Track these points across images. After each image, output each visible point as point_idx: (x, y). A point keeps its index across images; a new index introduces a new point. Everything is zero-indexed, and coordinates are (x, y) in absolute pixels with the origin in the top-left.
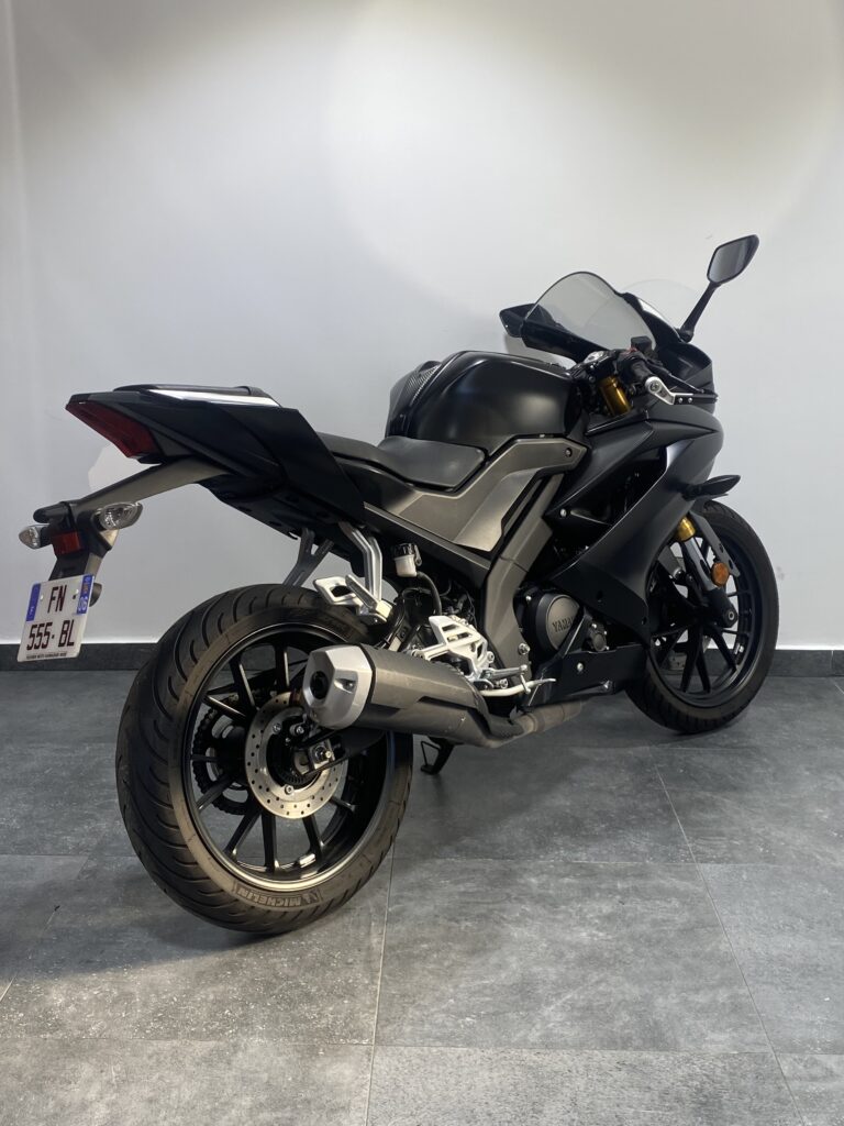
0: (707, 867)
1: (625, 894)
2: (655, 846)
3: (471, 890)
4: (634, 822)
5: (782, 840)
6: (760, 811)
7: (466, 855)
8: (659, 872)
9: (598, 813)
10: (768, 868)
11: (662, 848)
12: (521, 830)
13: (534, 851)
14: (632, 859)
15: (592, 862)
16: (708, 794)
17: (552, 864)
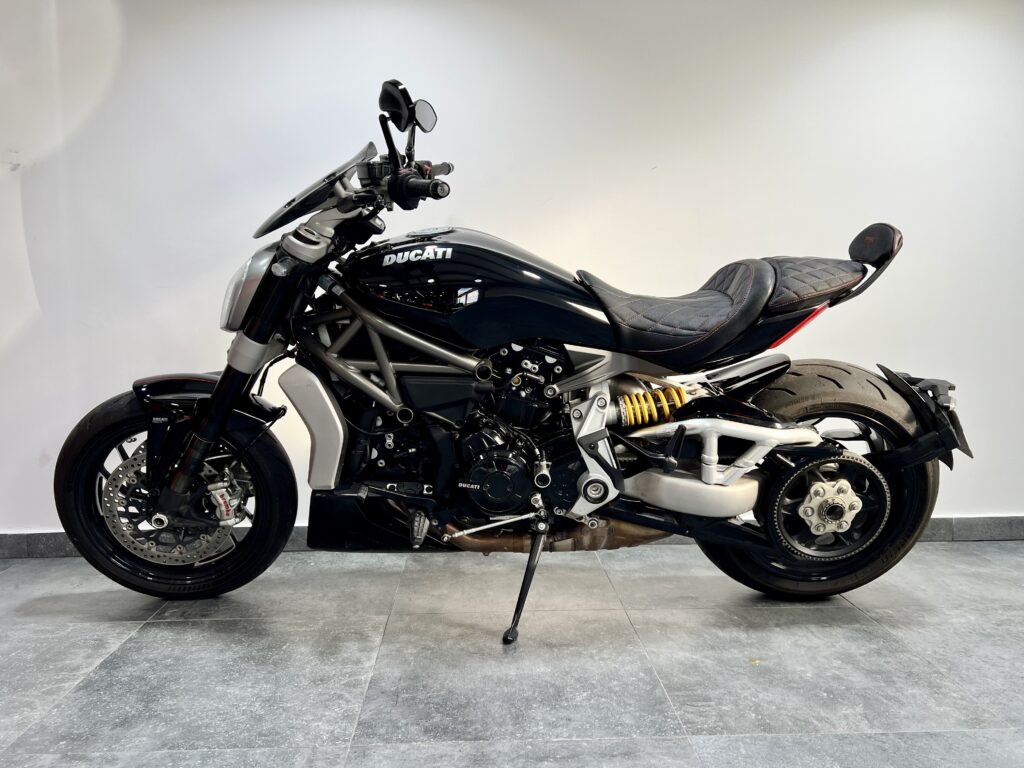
0: (699, 739)
2: (640, 716)
4: (617, 689)
5: (770, 703)
6: (741, 671)
7: (435, 737)
8: (649, 749)
9: (578, 680)
10: (766, 738)
11: (649, 718)
12: (498, 703)
13: (510, 728)
14: (616, 734)
15: (574, 739)
16: (687, 654)
17: (531, 744)
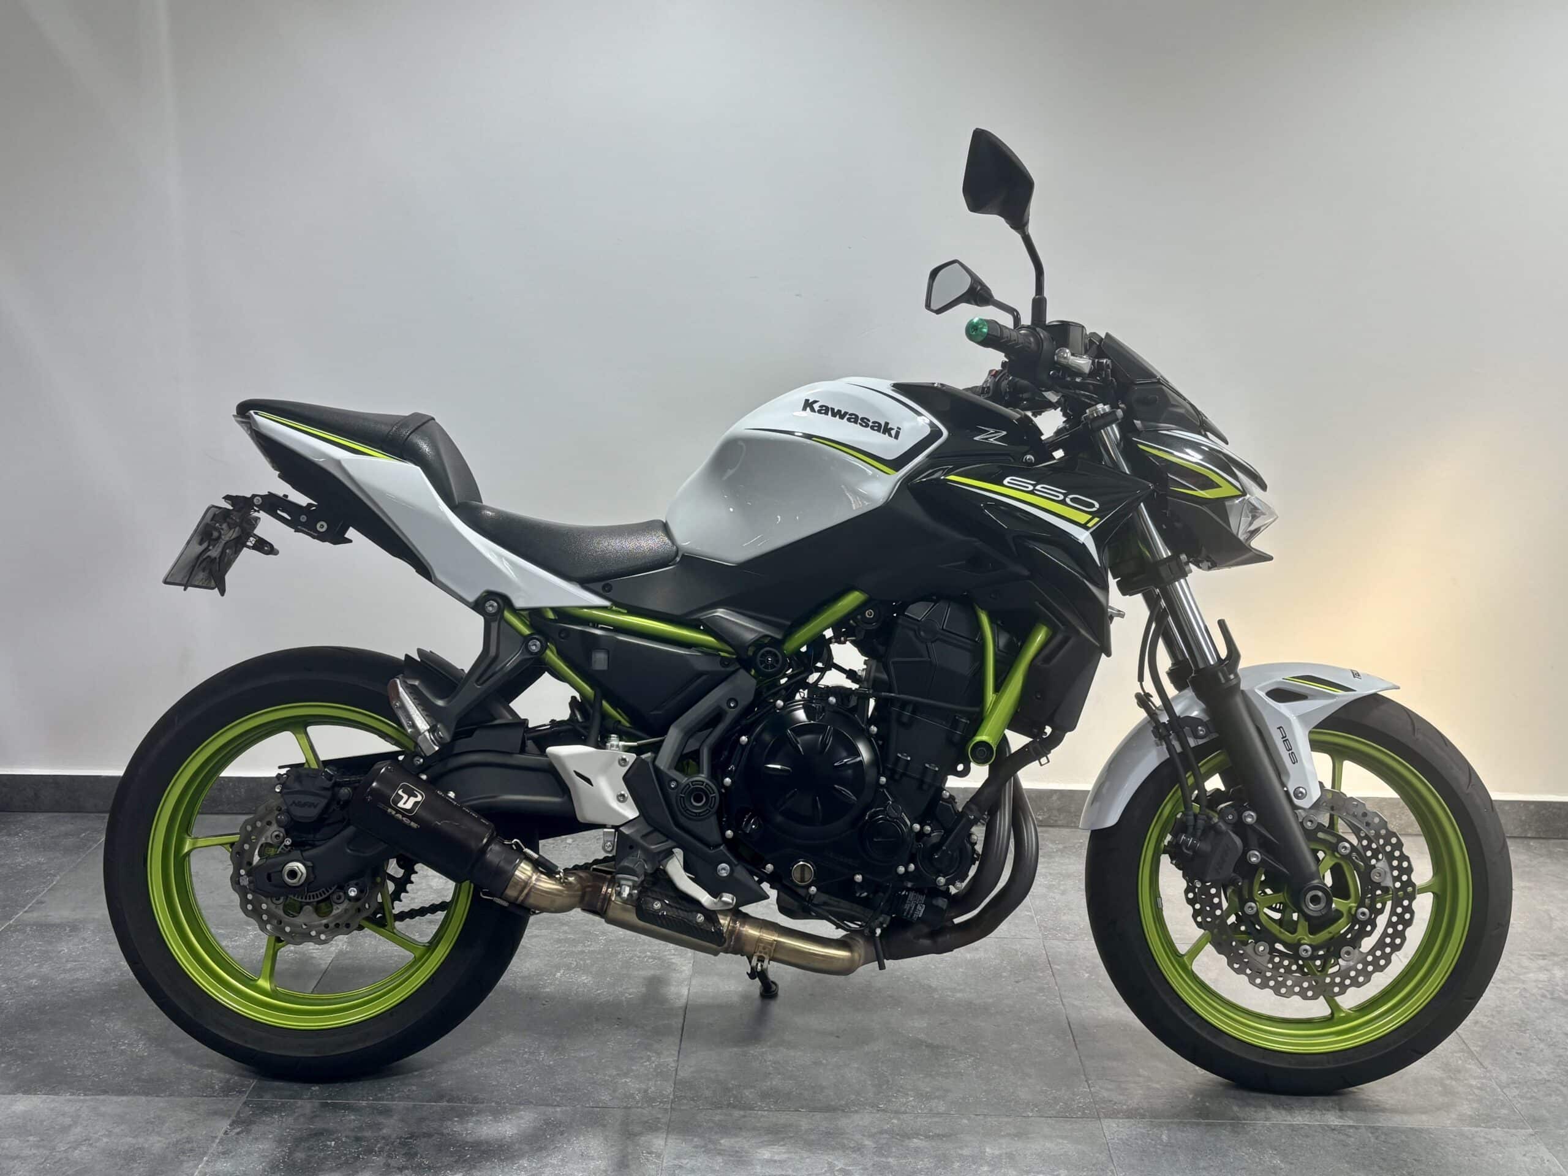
0: (1112, 1124)
1: (995, 1163)
2: (1041, 1091)
3: (776, 1158)
7: (776, 1105)
8: (1045, 1131)
12: (856, 1066)
13: (871, 1097)
